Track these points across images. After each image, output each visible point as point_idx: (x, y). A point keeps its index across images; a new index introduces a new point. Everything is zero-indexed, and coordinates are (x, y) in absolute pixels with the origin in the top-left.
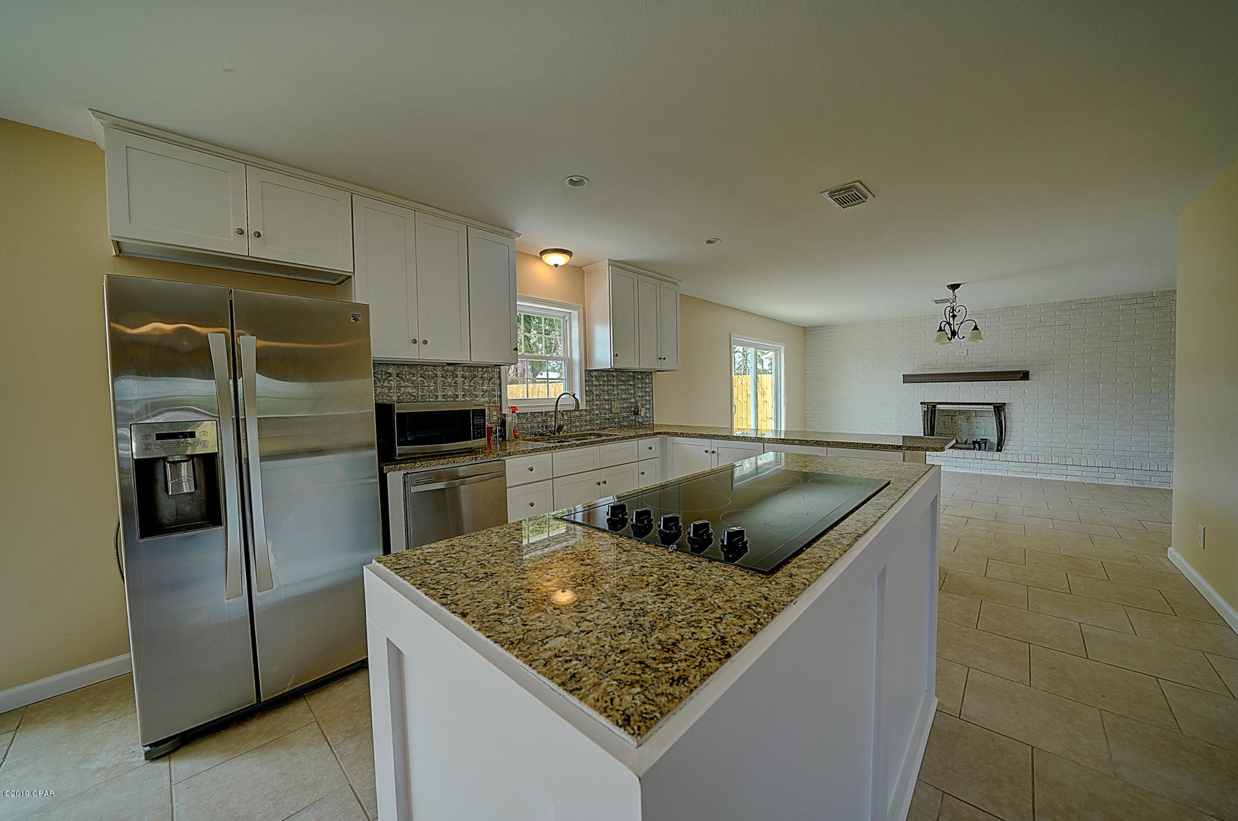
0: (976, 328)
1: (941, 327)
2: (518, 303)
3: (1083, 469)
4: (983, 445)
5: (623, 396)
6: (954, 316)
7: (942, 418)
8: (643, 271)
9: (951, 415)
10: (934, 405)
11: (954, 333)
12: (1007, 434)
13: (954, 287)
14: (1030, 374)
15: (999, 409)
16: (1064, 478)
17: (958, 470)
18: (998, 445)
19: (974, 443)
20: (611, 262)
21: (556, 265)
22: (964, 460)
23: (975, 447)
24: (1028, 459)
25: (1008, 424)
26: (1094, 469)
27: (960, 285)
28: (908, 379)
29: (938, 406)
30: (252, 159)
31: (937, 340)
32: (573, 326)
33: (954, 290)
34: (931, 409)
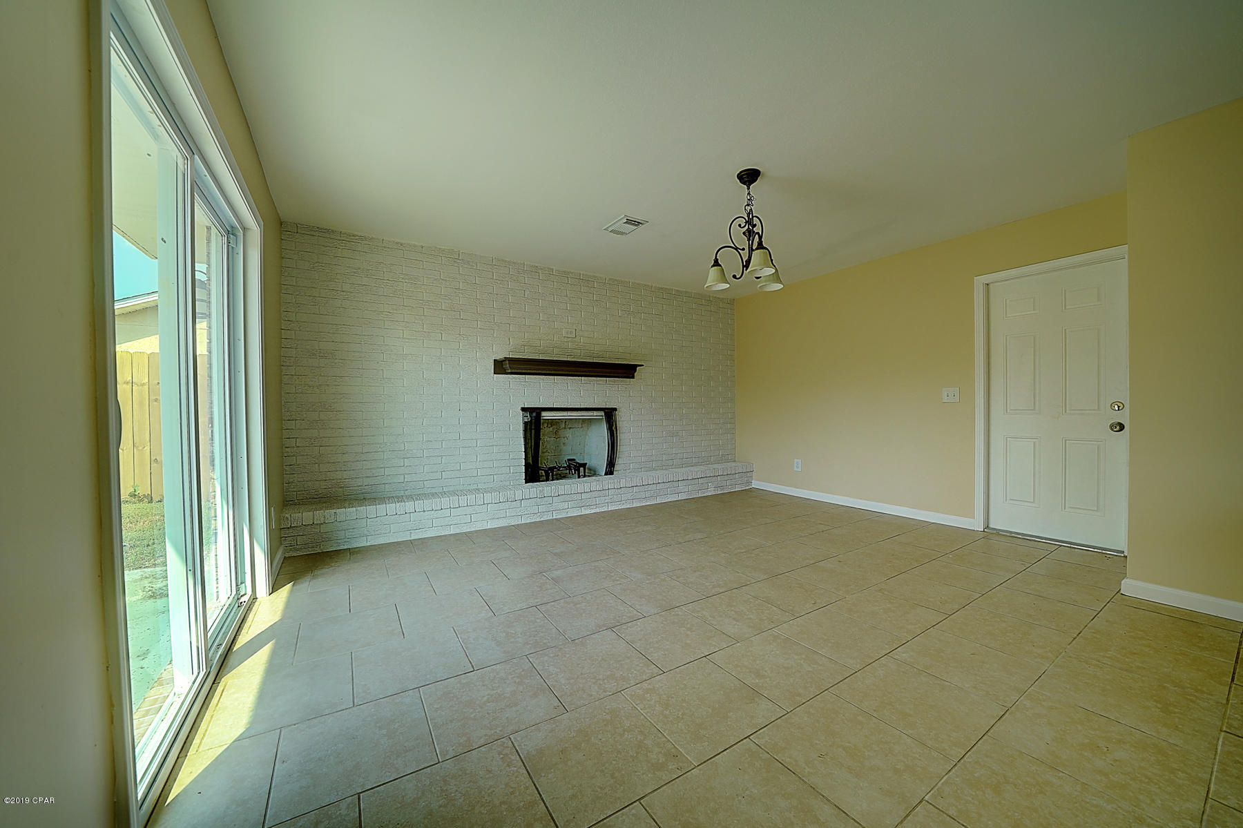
10: (538, 411)
12: (618, 449)
15: (611, 416)
18: (609, 467)
25: (618, 436)
28: (501, 367)
29: (543, 413)
34: (535, 418)
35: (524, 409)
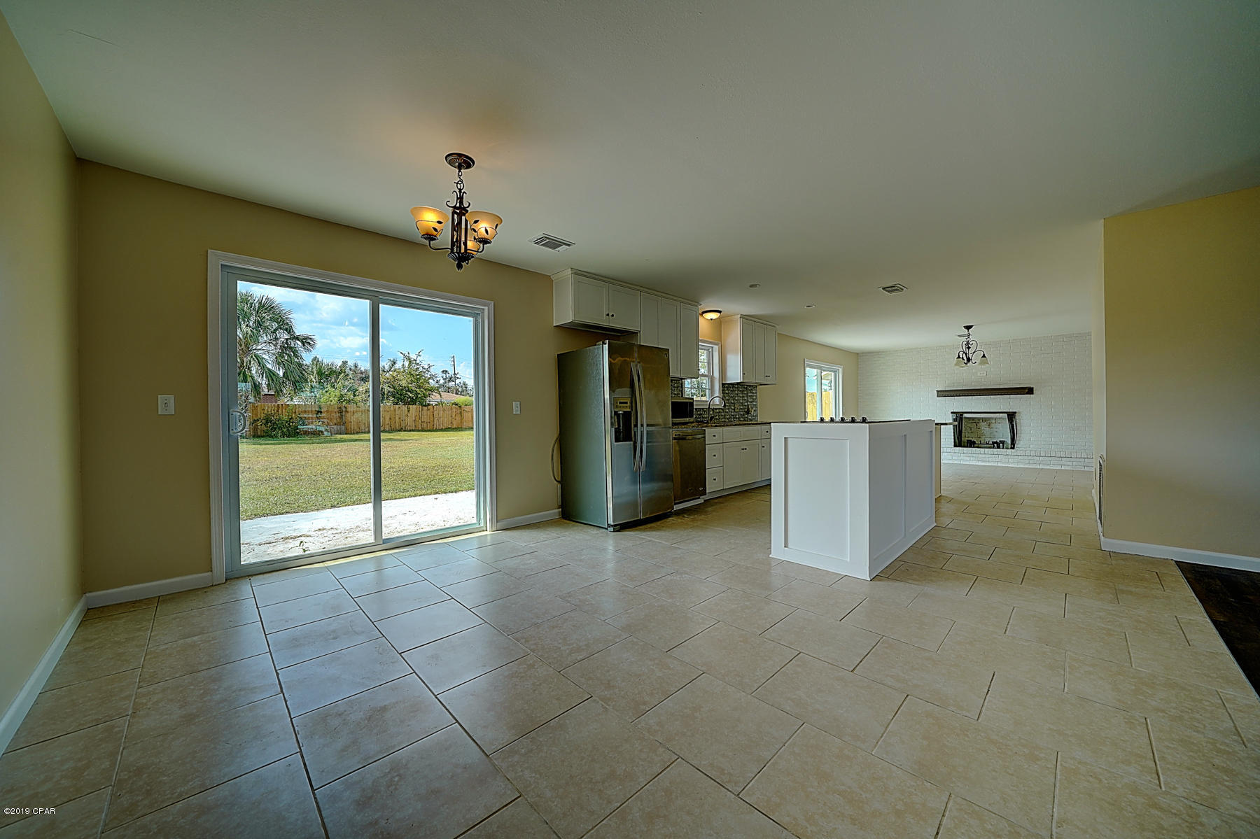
0: (984, 356)
1: (959, 356)
2: (698, 344)
3: (1072, 459)
4: (1001, 445)
5: (742, 401)
6: (969, 348)
7: (969, 425)
8: (759, 321)
9: (976, 421)
10: (961, 414)
11: (969, 360)
12: (1018, 433)
13: (968, 328)
14: (1034, 389)
15: (1011, 416)
16: (1059, 467)
17: (980, 463)
18: (1012, 444)
19: (994, 443)
21: (712, 320)
22: (984, 456)
23: (994, 446)
24: (1033, 454)
25: (1018, 427)
27: (972, 326)
28: (941, 394)
29: (965, 415)
30: (611, 281)
31: (956, 364)
32: (714, 356)
33: (968, 330)
34: (959, 417)
35: (952, 413)
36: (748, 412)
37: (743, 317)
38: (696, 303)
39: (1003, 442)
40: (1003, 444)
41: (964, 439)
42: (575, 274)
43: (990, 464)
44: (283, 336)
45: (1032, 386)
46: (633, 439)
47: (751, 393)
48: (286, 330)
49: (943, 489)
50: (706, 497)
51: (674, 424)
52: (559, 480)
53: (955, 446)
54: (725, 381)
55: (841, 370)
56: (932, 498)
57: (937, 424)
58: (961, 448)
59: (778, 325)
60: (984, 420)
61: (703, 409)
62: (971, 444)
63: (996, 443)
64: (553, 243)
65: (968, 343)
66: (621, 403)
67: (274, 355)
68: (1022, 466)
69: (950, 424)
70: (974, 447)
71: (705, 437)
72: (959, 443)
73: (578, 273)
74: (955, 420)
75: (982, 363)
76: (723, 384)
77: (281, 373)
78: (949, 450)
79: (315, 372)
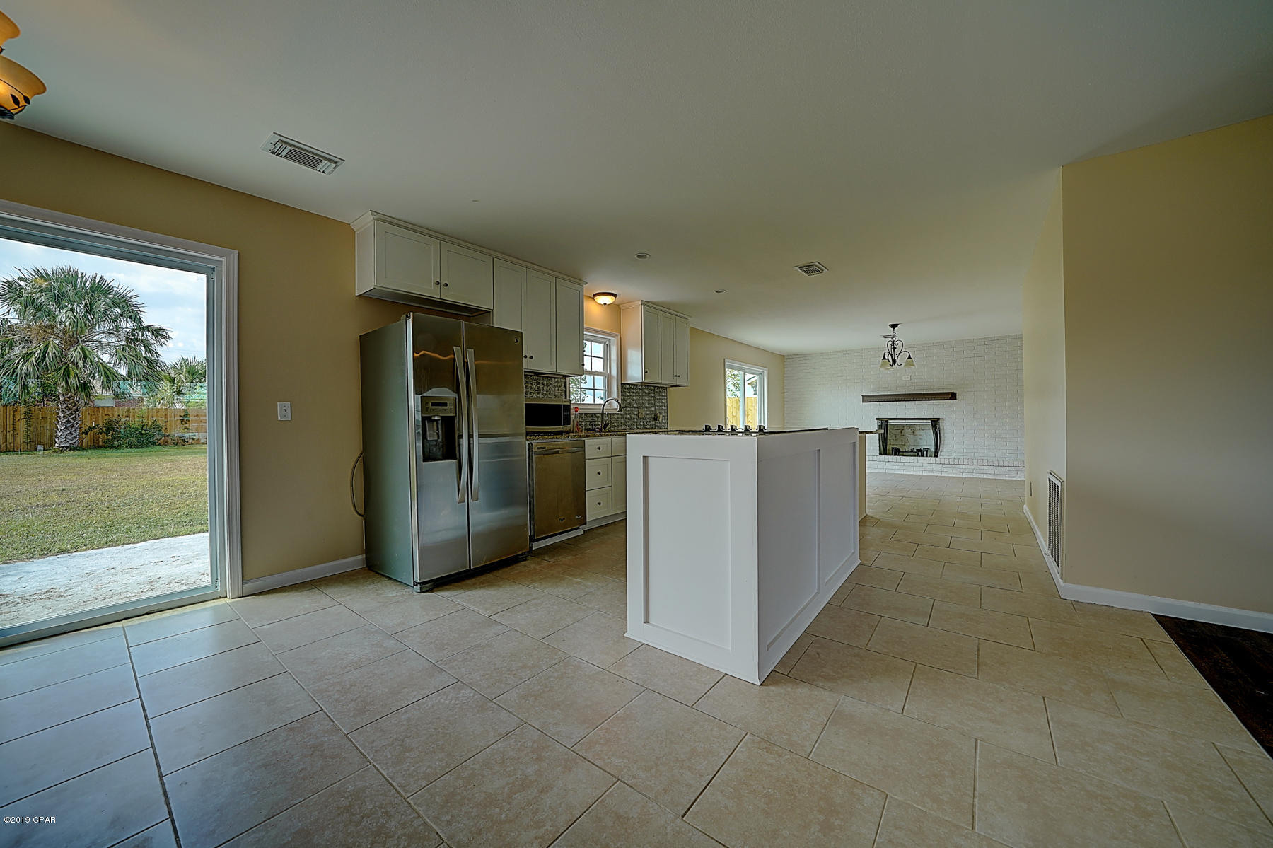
0: (910, 357)
1: (884, 357)
2: (585, 333)
3: (995, 468)
4: (925, 452)
5: (647, 405)
6: (894, 348)
7: (894, 432)
8: (666, 310)
9: (900, 428)
10: (886, 421)
11: (894, 361)
12: (942, 443)
13: (894, 326)
14: (957, 395)
15: (935, 422)
16: (982, 476)
17: (905, 472)
18: (935, 452)
19: (918, 450)
20: (643, 303)
21: (605, 304)
22: (908, 464)
23: (918, 454)
24: (956, 462)
25: (942, 435)
26: (1003, 468)
27: (898, 325)
28: (867, 399)
29: (890, 421)
30: (444, 237)
31: (882, 366)
32: (612, 349)
33: (894, 329)
34: (884, 424)
35: (877, 419)
36: (655, 419)
37: (644, 303)
38: (580, 281)
39: (927, 450)
40: (927, 451)
41: (889, 447)
42: (380, 220)
43: (914, 473)
44: (126, 325)
45: (955, 392)
46: (458, 456)
47: (659, 396)
48: (131, 317)
49: (869, 506)
50: (586, 527)
51: (528, 434)
52: (363, 513)
53: (880, 454)
54: (626, 379)
55: (765, 372)
56: (854, 520)
57: (860, 432)
58: (886, 457)
59: (690, 317)
60: (908, 426)
61: (595, 414)
62: (896, 452)
63: (920, 450)
64: (307, 158)
65: (893, 343)
66: (433, 404)
67: (115, 347)
68: (946, 475)
69: (875, 432)
70: (898, 455)
71: (584, 451)
72: (884, 452)
73: (385, 220)
74: (880, 427)
75: (908, 365)
76: (622, 384)
77: (123, 371)
78: (874, 458)
79: (184, 370)
